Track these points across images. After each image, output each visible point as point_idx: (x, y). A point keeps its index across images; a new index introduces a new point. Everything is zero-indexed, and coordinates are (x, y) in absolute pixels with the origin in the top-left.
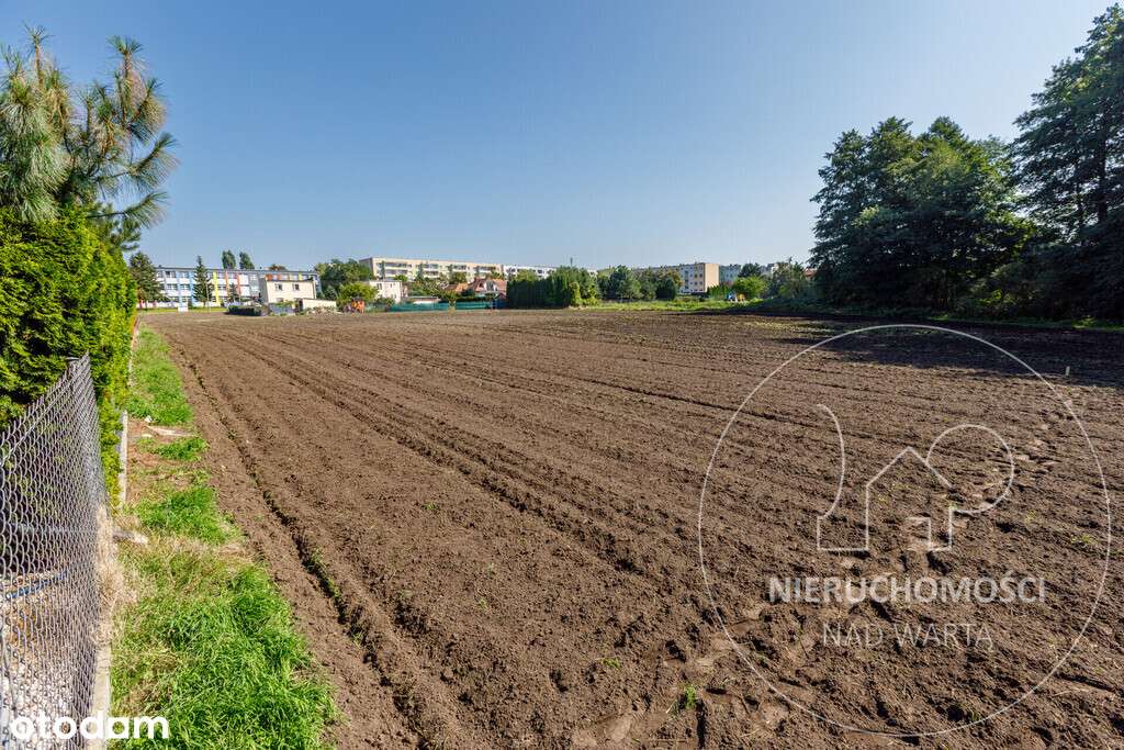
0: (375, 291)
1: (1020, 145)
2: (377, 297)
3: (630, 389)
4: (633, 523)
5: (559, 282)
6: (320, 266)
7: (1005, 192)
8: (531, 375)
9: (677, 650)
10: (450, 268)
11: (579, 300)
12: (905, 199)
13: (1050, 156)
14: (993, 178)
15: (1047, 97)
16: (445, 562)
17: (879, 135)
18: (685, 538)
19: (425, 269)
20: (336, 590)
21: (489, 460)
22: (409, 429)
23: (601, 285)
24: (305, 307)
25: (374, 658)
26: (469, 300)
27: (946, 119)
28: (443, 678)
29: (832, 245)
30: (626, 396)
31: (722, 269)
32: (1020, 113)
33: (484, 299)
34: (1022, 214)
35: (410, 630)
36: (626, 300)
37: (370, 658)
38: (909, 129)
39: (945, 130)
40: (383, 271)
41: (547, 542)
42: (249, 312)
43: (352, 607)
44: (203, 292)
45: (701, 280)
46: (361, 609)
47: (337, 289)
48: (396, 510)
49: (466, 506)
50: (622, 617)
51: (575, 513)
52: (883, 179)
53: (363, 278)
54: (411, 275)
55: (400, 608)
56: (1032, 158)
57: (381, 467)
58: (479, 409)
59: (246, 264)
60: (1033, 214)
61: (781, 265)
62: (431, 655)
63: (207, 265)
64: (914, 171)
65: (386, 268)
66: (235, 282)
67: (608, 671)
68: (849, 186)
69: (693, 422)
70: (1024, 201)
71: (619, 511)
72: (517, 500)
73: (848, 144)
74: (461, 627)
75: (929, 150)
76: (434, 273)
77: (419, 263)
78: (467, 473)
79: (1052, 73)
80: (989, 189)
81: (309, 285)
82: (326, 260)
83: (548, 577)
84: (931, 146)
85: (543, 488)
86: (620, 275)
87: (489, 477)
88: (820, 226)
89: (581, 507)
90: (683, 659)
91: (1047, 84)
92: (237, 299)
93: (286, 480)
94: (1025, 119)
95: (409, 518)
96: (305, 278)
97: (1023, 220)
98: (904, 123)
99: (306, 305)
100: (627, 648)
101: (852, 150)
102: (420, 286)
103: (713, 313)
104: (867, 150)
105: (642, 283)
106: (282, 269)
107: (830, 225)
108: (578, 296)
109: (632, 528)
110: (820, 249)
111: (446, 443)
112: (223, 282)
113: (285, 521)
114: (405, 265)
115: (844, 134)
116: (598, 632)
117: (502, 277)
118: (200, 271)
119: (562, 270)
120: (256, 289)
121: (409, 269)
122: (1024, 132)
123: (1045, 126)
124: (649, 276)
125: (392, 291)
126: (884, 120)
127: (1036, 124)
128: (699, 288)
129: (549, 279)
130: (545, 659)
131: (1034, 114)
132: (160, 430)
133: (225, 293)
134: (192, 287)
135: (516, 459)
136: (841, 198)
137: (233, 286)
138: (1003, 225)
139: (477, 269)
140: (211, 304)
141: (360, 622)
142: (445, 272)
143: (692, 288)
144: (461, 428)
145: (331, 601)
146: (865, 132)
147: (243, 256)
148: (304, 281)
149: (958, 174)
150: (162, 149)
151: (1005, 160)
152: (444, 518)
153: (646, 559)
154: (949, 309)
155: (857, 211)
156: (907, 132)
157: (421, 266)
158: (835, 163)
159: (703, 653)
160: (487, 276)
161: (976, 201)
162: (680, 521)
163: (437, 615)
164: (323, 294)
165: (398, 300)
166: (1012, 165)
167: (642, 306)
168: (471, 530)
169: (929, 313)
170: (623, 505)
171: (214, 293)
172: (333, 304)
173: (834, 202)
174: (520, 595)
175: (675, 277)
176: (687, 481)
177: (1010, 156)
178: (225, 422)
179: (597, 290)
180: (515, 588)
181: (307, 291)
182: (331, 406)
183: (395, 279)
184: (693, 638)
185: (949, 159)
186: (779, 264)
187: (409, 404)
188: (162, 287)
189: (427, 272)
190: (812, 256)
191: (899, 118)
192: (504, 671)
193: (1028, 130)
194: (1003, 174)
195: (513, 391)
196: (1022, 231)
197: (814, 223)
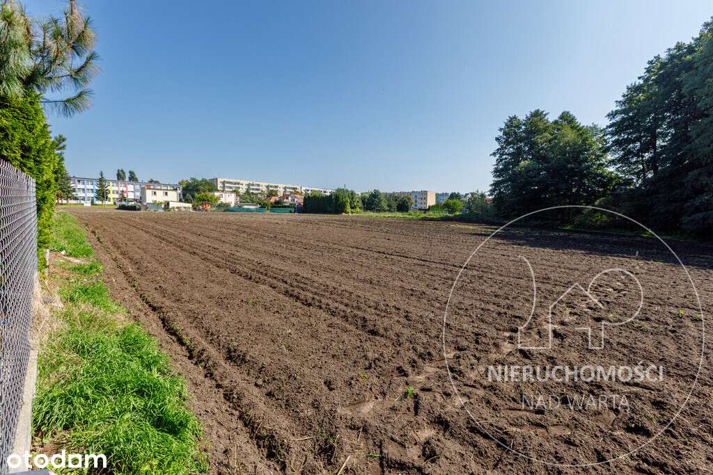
0: (218, 198)
1: (610, 130)
2: (219, 202)
3: (379, 252)
4: (378, 313)
5: (337, 197)
6: (182, 182)
7: (601, 156)
8: (317, 243)
9: (403, 371)
10: (267, 187)
11: (349, 209)
12: (545, 157)
13: (626, 137)
14: (595, 147)
15: (624, 103)
16: (260, 328)
17: (530, 119)
18: (410, 320)
19: (251, 187)
20: (188, 343)
21: (289, 281)
22: (238, 266)
23: (363, 202)
24: (171, 206)
25: (212, 374)
26: (279, 207)
27: (568, 113)
28: (256, 385)
29: (503, 182)
30: (376, 255)
31: (437, 195)
32: (609, 111)
33: (288, 207)
34: (611, 169)
35: (235, 362)
36: (379, 211)
37: (210, 375)
38: (547, 117)
39: (567, 118)
40: (224, 187)
41: (325, 320)
42: (133, 208)
43: (198, 350)
44: (102, 195)
45: (425, 201)
46: (204, 350)
47: (193, 197)
48: (229, 303)
49: (274, 302)
50: (370, 355)
51: (342, 307)
52: (533, 145)
53: (210, 190)
54: (242, 190)
55: (229, 351)
56: (616, 137)
57: (219, 283)
58: (283, 258)
59: (133, 178)
60: (617, 169)
61: (472, 194)
62: (248, 374)
63: (106, 177)
64: (550, 141)
65: (226, 185)
66: (124, 189)
67: (360, 380)
68: (513, 147)
69: (418, 268)
70: (613, 162)
71: (370, 307)
72: (306, 301)
73: (512, 123)
74: (268, 360)
75: (559, 130)
76: (257, 190)
77: (248, 182)
78: (274, 288)
79: (626, 90)
80: (592, 154)
81: (174, 193)
82: (187, 178)
83: (324, 337)
84: (560, 127)
85: (323, 296)
86: (375, 195)
87: (289, 290)
88: (496, 171)
89: (347, 305)
90: (406, 375)
91: (624, 96)
92: (125, 200)
93: (156, 289)
94: (612, 115)
95: (237, 308)
96: (172, 188)
97: (612, 172)
98: (544, 113)
99: (171, 205)
100: (372, 370)
101: (515, 127)
102: (248, 197)
103: (432, 220)
104: (523, 127)
105: (388, 201)
106: (157, 182)
107: (502, 170)
108: (348, 207)
109: (378, 315)
110: (496, 184)
111: (262, 273)
112: (116, 188)
113: (154, 309)
114: (238, 184)
115: (510, 117)
116: (355, 362)
117: (301, 194)
118: (101, 181)
119: (339, 190)
120: (138, 194)
121: (241, 186)
122: (611, 122)
123: (623, 120)
124: (393, 197)
125: (230, 199)
126: (533, 111)
127: (618, 118)
128: (423, 206)
129: (331, 196)
130: (321, 375)
131: (617, 113)
132: (71, 259)
133: (117, 196)
134: (95, 191)
135: (307, 282)
136: (509, 154)
137: (123, 191)
138: (601, 175)
139: (285, 188)
140: (107, 203)
141: (203, 357)
142: (264, 189)
143: (419, 206)
144: (272, 266)
145: (184, 348)
146: (522, 117)
147: (131, 173)
148: (171, 190)
149: (575, 144)
150: (91, 61)
151: (601, 138)
152: (259, 308)
153: (386, 329)
154: (571, 222)
155: (517, 163)
156: (546, 118)
157: (249, 185)
158: (505, 134)
159: (419, 374)
160: (291, 193)
161: (586, 160)
162: (407, 312)
163: (253, 352)
164: (184, 198)
165: (233, 205)
166: (605, 141)
167: (388, 214)
168: (277, 314)
169: (559, 225)
170: (372, 304)
171: (109, 196)
172: (190, 205)
173: (504, 157)
174: (307, 344)
175: (409, 199)
176: (412, 295)
177: (604, 135)
178: (115, 260)
179: (360, 204)
180: (303, 341)
181: (173, 197)
182: (187, 254)
183: (232, 192)
184: (413, 366)
185: (570, 136)
186: (471, 193)
187: (238, 254)
188: (74, 190)
189: (253, 189)
190: (491, 188)
191: (541, 110)
192: (295, 379)
193: (614, 121)
194: (600, 146)
195: (306, 251)
196: (611, 179)
197: (492, 169)
